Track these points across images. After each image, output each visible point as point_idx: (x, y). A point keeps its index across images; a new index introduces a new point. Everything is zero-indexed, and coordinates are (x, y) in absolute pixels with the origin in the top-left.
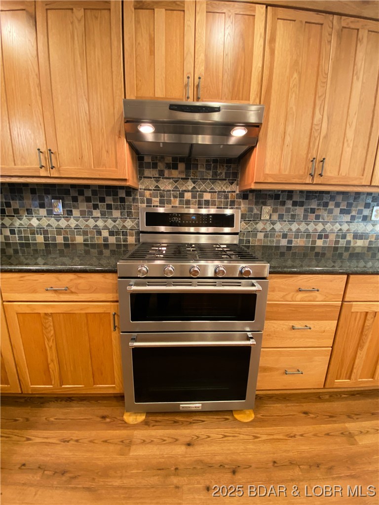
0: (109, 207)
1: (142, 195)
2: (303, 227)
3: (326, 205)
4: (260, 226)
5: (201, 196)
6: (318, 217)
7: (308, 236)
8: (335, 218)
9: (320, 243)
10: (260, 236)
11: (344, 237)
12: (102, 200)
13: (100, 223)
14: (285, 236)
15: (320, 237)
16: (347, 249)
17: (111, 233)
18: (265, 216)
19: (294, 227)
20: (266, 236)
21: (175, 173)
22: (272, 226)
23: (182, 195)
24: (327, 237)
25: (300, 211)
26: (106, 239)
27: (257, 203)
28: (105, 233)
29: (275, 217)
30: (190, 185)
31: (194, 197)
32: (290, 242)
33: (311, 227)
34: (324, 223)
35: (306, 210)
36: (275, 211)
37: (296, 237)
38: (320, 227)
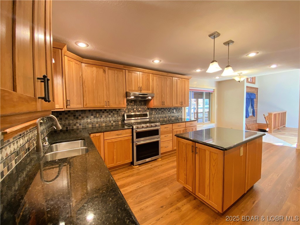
0: (114, 114)
1: (123, 110)
2: (161, 116)
3: (165, 110)
4: (152, 116)
5: (138, 109)
6: (164, 113)
7: (163, 118)
8: (167, 113)
9: (165, 119)
10: (153, 118)
11: (170, 117)
12: (112, 112)
13: (111, 119)
14: (158, 118)
15: (165, 118)
16: (171, 120)
18: (153, 114)
19: (160, 116)
20: (154, 118)
22: (155, 116)
23: (133, 109)
24: (166, 117)
25: (160, 112)
26: (112, 124)
27: (151, 111)
29: (155, 113)
30: (135, 107)
31: (136, 110)
32: (159, 119)
33: (163, 115)
34: (165, 114)
35: (161, 112)
36: (155, 112)
37: (160, 118)
38: (165, 115)
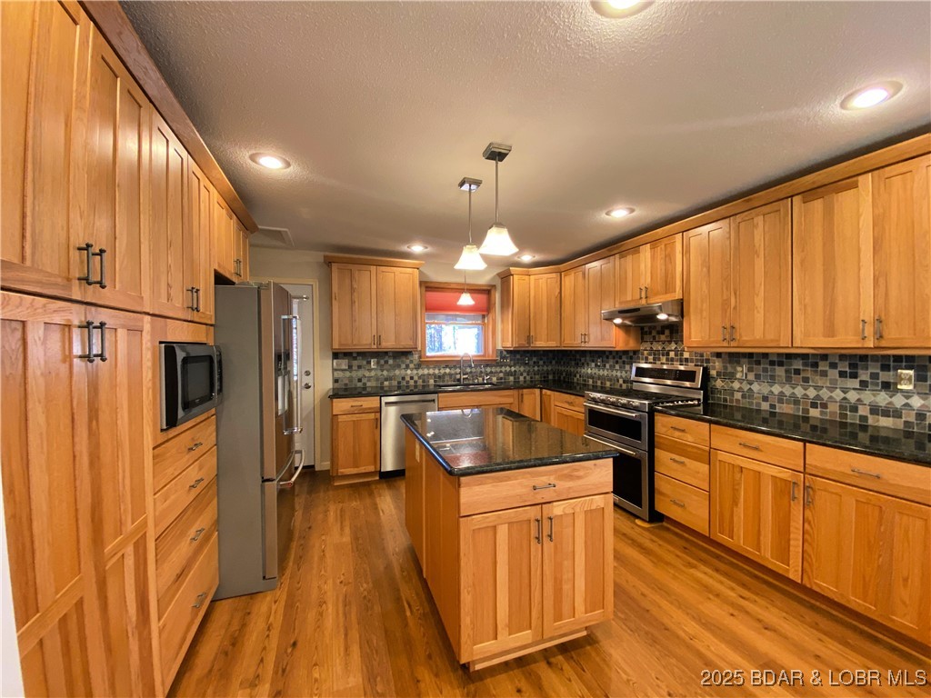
1: (643, 354)
2: (788, 390)
3: (815, 365)
4: (736, 385)
6: (806, 380)
7: (796, 402)
8: (833, 382)
9: (814, 413)
10: (738, 396)
11: (854, 409)
13: (619, 374)
14: (765, 399)
15: (814, 405)
17: (624, 382)
18: (739, 375)
19: (776, 389)
21: (663, 337)
22: (749, 386)
24: (824, 406)
25: (780, 371)
27: (730, 362)
28: (621, 381)
29: (751, 376)
30: (673, 346)
31: (676, 355)
32: (773, 406)
34: (817, 388)
35: (787, 371)
36: (750, 370)
37: (781, 401)
38: (812, 393)
